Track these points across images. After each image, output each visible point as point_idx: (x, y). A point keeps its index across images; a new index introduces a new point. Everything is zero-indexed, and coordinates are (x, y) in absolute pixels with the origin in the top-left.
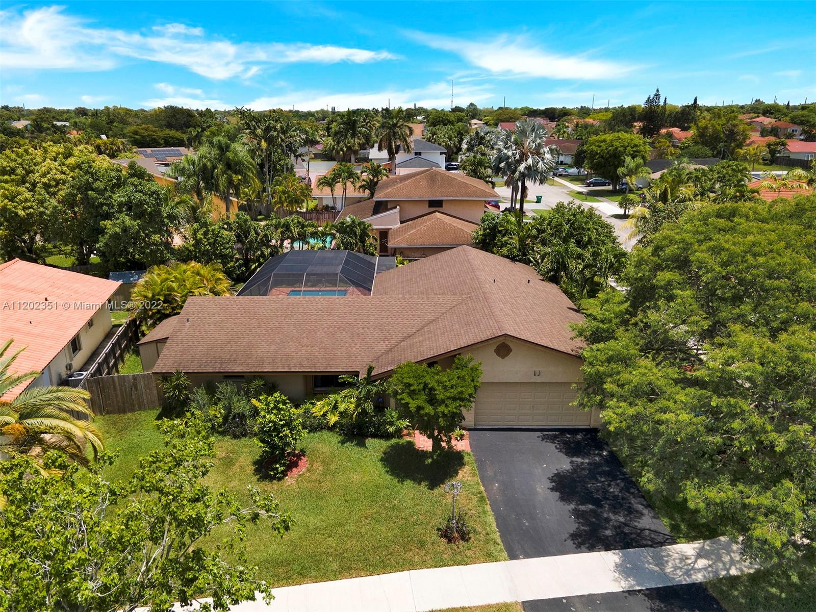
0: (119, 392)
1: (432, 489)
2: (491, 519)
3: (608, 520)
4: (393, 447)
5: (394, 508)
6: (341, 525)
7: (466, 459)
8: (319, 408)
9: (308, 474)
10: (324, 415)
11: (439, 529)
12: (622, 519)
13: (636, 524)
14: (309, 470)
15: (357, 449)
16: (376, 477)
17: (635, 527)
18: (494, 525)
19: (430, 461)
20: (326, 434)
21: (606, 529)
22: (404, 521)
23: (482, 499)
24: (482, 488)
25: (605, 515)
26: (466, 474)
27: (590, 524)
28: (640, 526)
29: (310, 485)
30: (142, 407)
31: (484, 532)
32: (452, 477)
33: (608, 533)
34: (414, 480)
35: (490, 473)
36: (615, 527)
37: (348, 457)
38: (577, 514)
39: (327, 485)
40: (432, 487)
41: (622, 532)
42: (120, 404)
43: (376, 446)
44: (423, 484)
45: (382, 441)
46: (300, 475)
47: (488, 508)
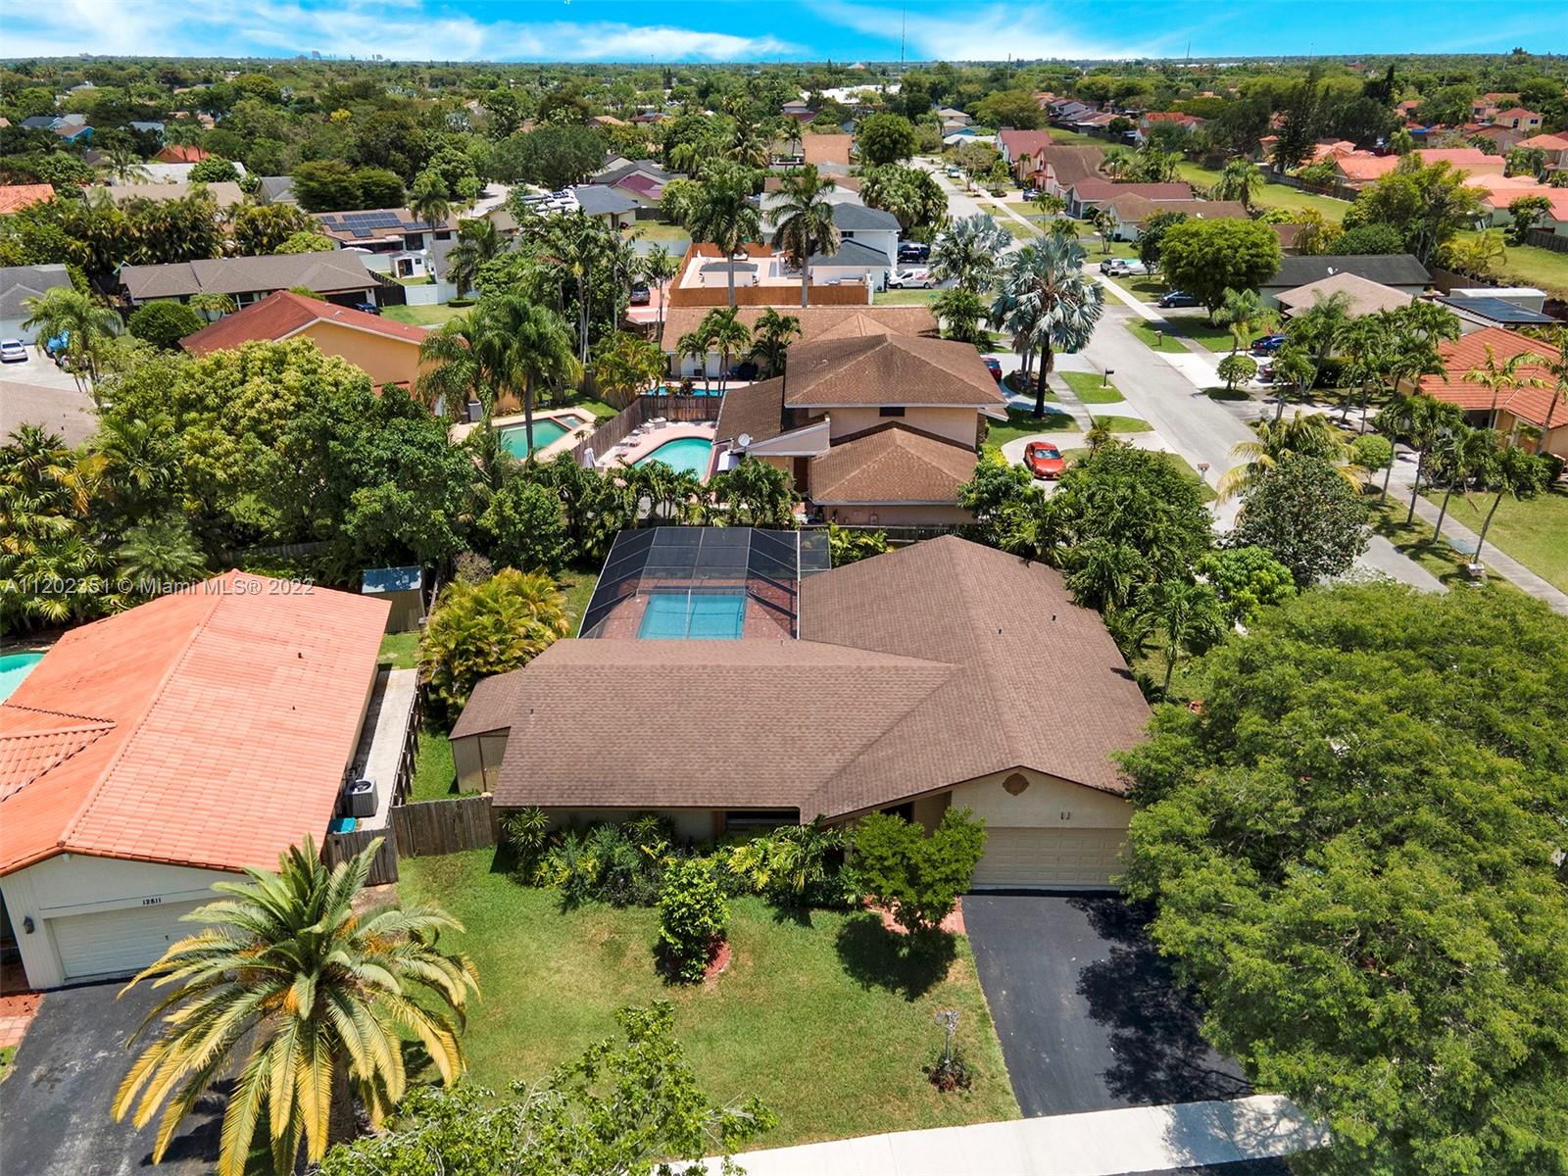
0: (436, 825)
1: (912, 1001)
2: (997, 1052)
3: (1161, 1055)
4: (853, 925)
5: (861, 1032)
6: (791, 1061)
7: (959, 947)
8: (739, 858)
9: (733, 973)
10: (748, 871)
11: (926, 1070)
12: (1180, 1054)
13: (1200, 1062)
14: (734, 967)
15: (800, 929)
16: (830, 979)
17: (1198, 1068)
18: (1002, 1061)
19: (905, 951)
20: (749, 902)
21: (1157, 1069)
22: (875, 1055)
23: (984, 1018)
24: (984, 998)
25: (1158, 1047)
26: (960, 973)
27: (1135, 1062)
28: (1204, 1065)
29: (738, 993)
30: (468, 845)
31: (988, 1074)
32: (939, 979)
33: (1160, 1075)
34: (886, 984)
35: (994, 971)
36: (1171, 1068)
37: (788, 943)
38: (1120, 1044)
39: (761, 992)
40: (913, 994)
41: (1181, 1076)
42: (438, 841)
43: (827, 923)
44: (899, 991)
45: (836, 915)
46: (722, 975)
47: (993, 1032)
